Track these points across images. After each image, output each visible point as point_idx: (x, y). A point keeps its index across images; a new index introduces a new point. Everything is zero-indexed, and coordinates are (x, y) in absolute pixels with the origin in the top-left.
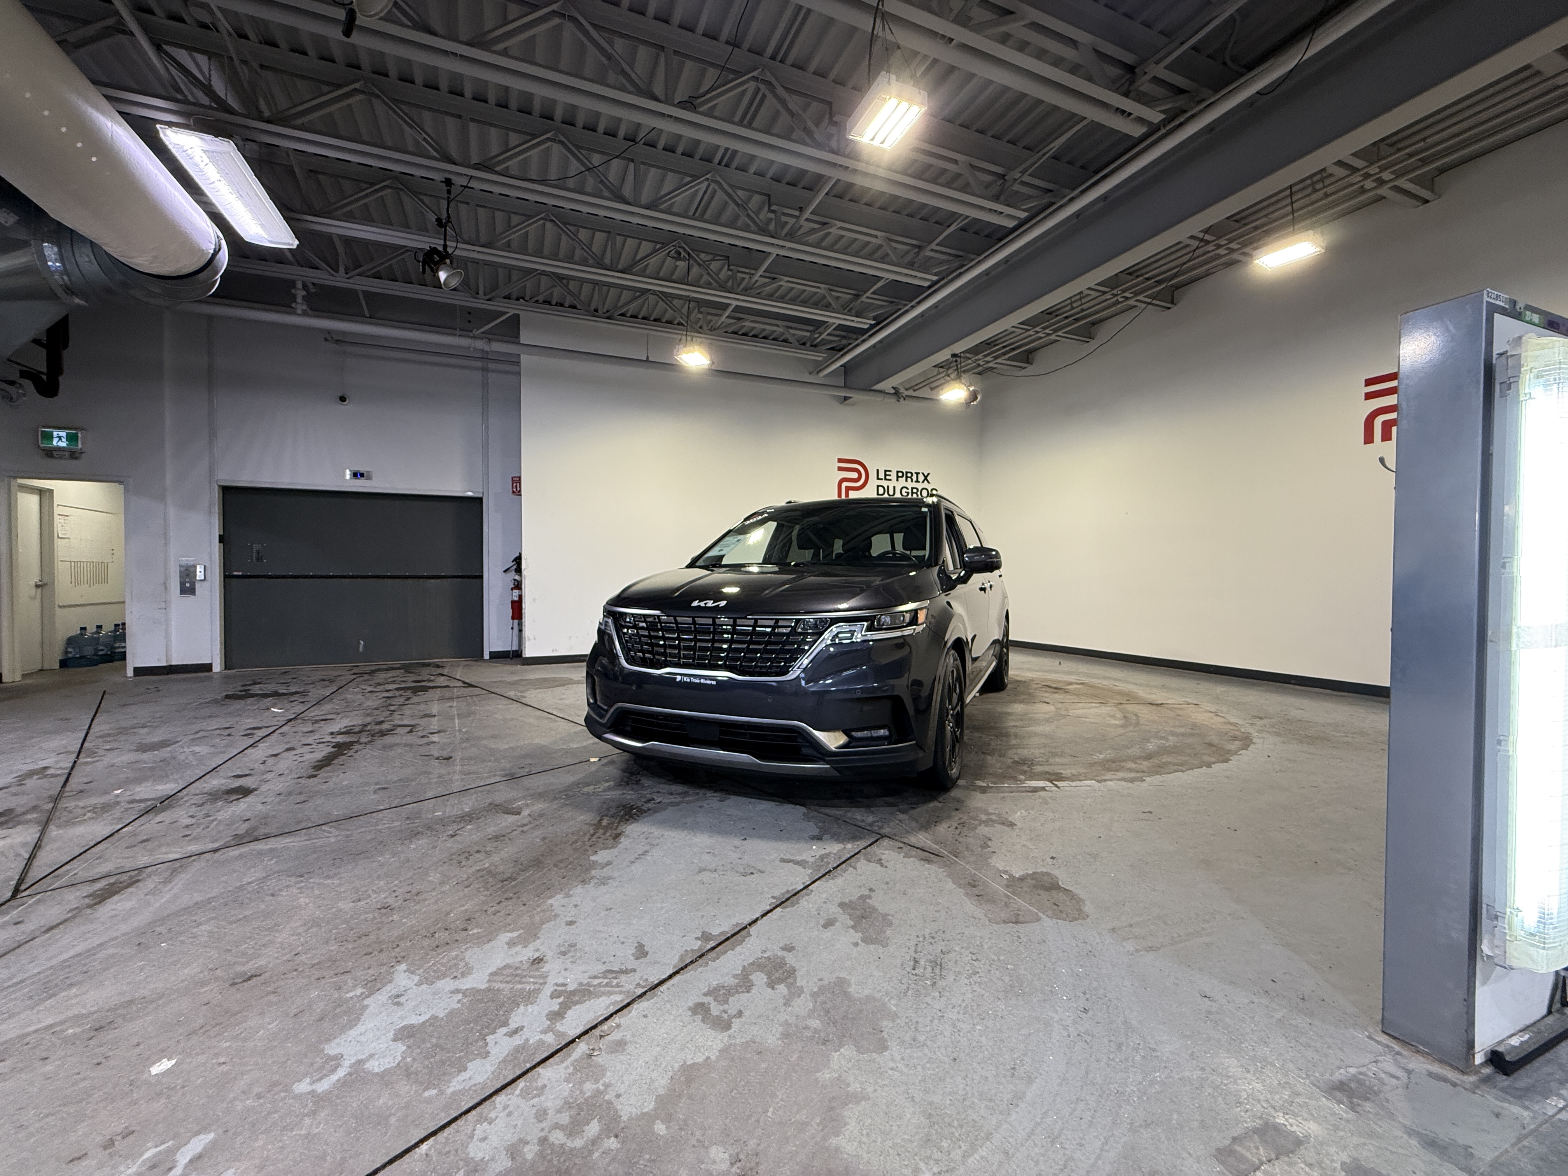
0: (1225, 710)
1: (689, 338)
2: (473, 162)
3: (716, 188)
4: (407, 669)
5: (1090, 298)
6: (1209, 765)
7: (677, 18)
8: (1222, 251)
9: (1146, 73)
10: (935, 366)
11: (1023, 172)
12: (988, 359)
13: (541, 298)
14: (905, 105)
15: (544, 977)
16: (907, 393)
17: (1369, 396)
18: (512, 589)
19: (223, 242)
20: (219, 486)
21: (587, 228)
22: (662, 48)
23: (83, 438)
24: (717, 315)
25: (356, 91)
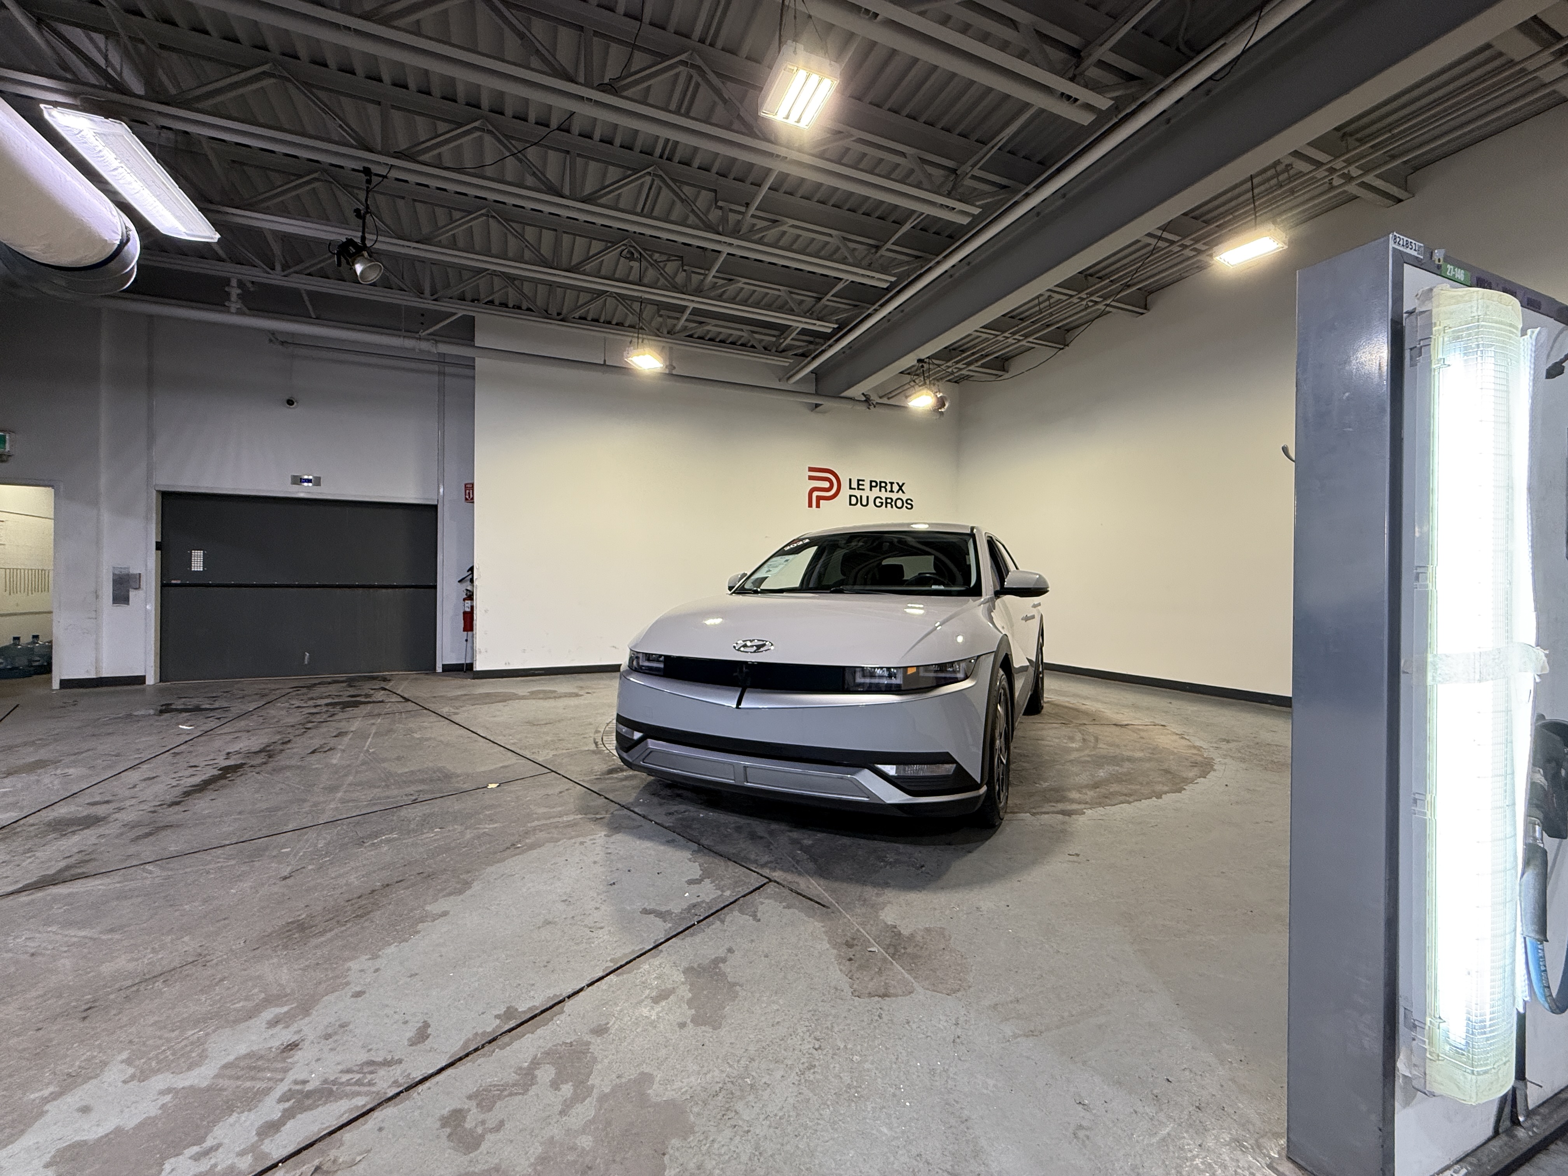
0: (1191, 731)
1: (640, 341)
2: (392, 151)
3: (661, 184)
4: (350, 682)
6: (1159, 797)
9: (1090, 55)
10: (902, 373)
11: (973, 166)
12: (959, 365)
13: (496, 302)
14: (815, 78)
15: (286, 1070)
16: (877, 400)
18: (464, 600)
20: (158, 491)
21: (532, 225)
22: (581, 28)
23: (10, 440)
24: (677, 318)
25: (266, 74)
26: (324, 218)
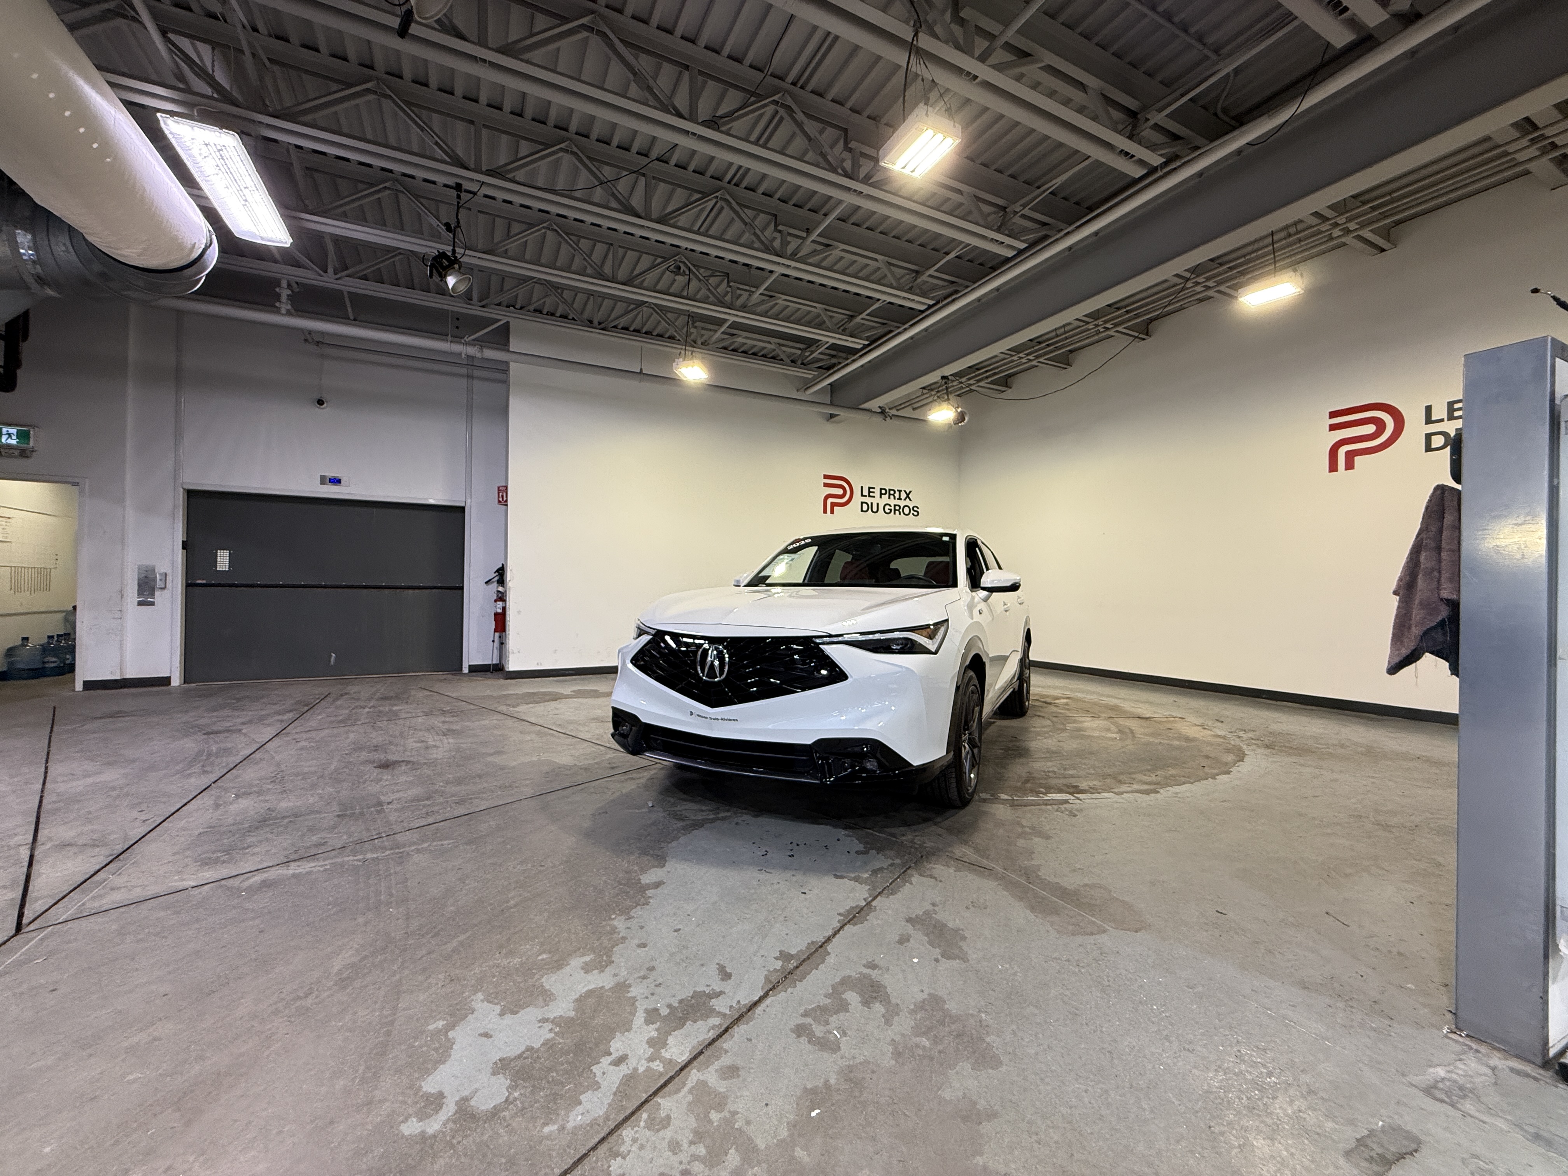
0: (1211, 723)
1: (687, 353)
2: (484, 169)
3: (725, 206)
5: (1074, 328)
7: (703, 40)
8: (1199, 288)
9: (1147, 120)
10: (924, 388)
11: (1024, 206)
12: (972, 382)
13: (532, 308)
14: (940, 136)
15: (632, 1002)
16: (893, 413)
17: (1333, 428)
18: (496, 601)
19: (214, 237)
20: (184, 489)
21: (588, 239)
22: (687, 67)
23: (35, 436)
24: (711, 330)
25: (368, 91)
26: (382, 224)
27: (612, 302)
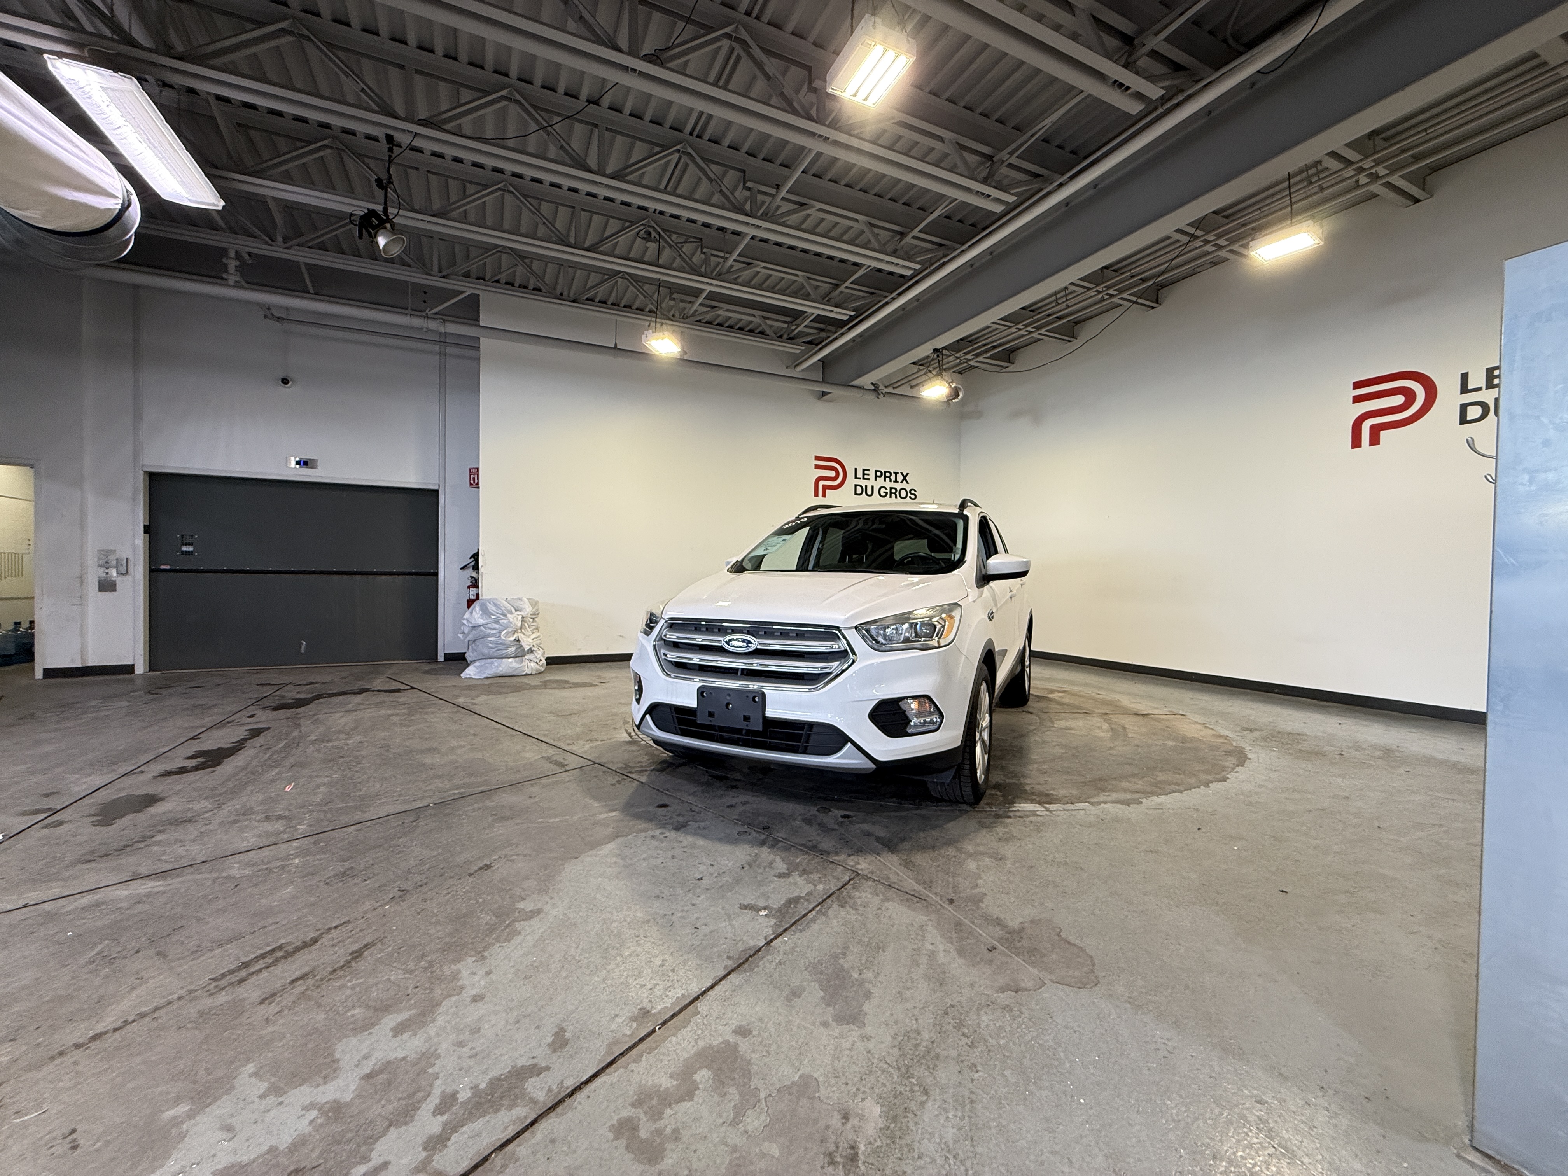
0: (1211, 720)
1: (658, 325)
2: (418, 117)
3: (689, 162)
5: (1076, 294)
6: (1206, 785)
8: (1209, 248)
10: (916, 363)
11: (1011, 154)
12: (969, 356)
13: (501, 280)
14: (891, 54)
16: (886, 390)
17: (1357, 399)
18: (469, 587)
19: (135, 198)
20: (145, 472)
21: (549, 201)
24: (690, 302)
25: (284, 32)
26: (330, 188)
27: (586, 273)
